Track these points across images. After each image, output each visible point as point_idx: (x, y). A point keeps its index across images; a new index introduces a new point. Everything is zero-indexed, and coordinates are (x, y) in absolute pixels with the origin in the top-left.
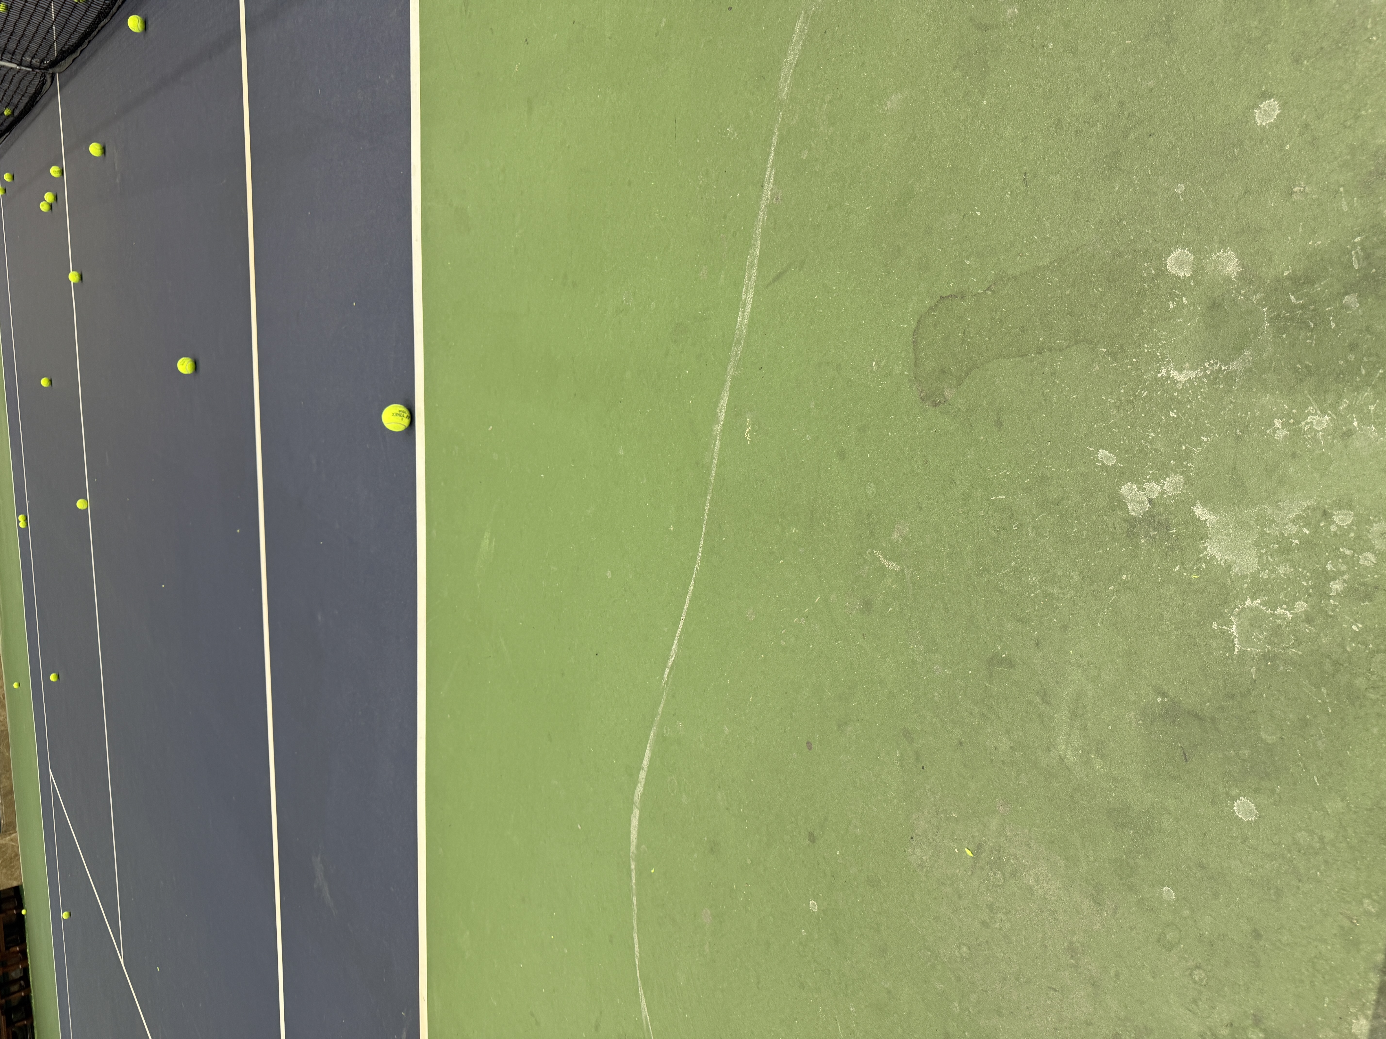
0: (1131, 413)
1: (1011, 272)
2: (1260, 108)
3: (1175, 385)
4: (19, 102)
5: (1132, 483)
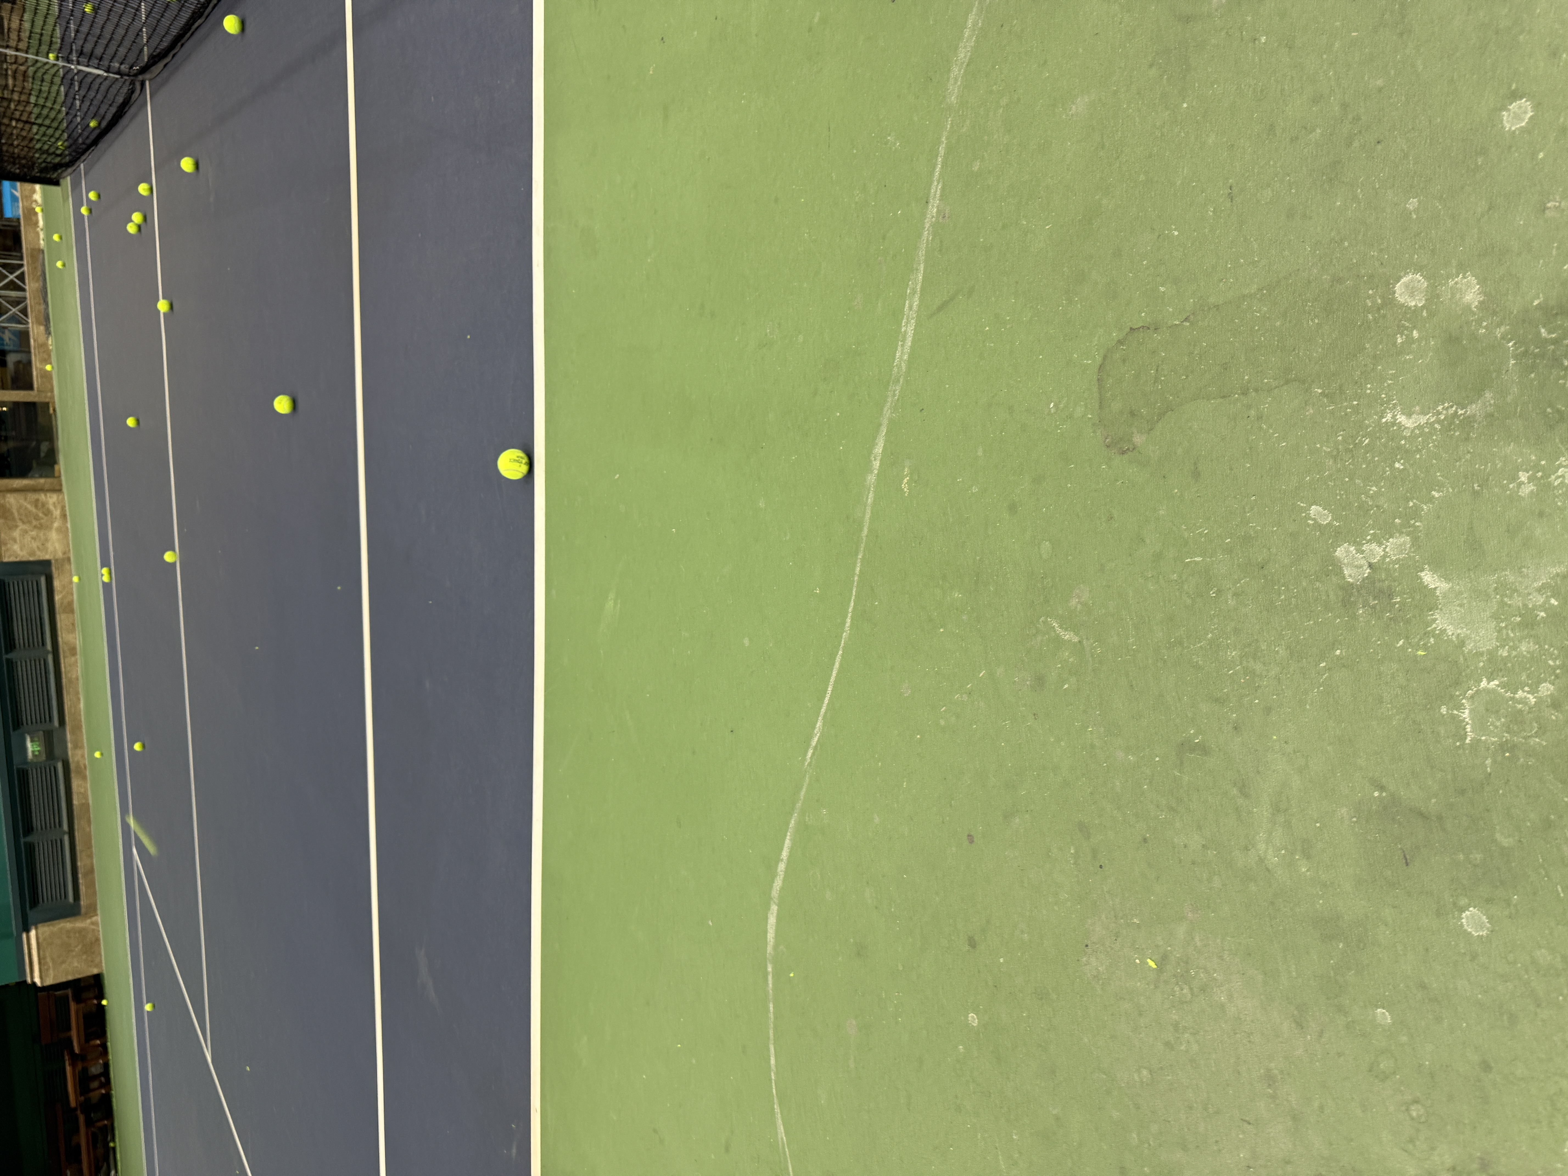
0: (1350, 464)
1: (1212, 300)
2: (1509, 110)
3: (1403, 431)
4: (106, 112)
5: (1350, 544)
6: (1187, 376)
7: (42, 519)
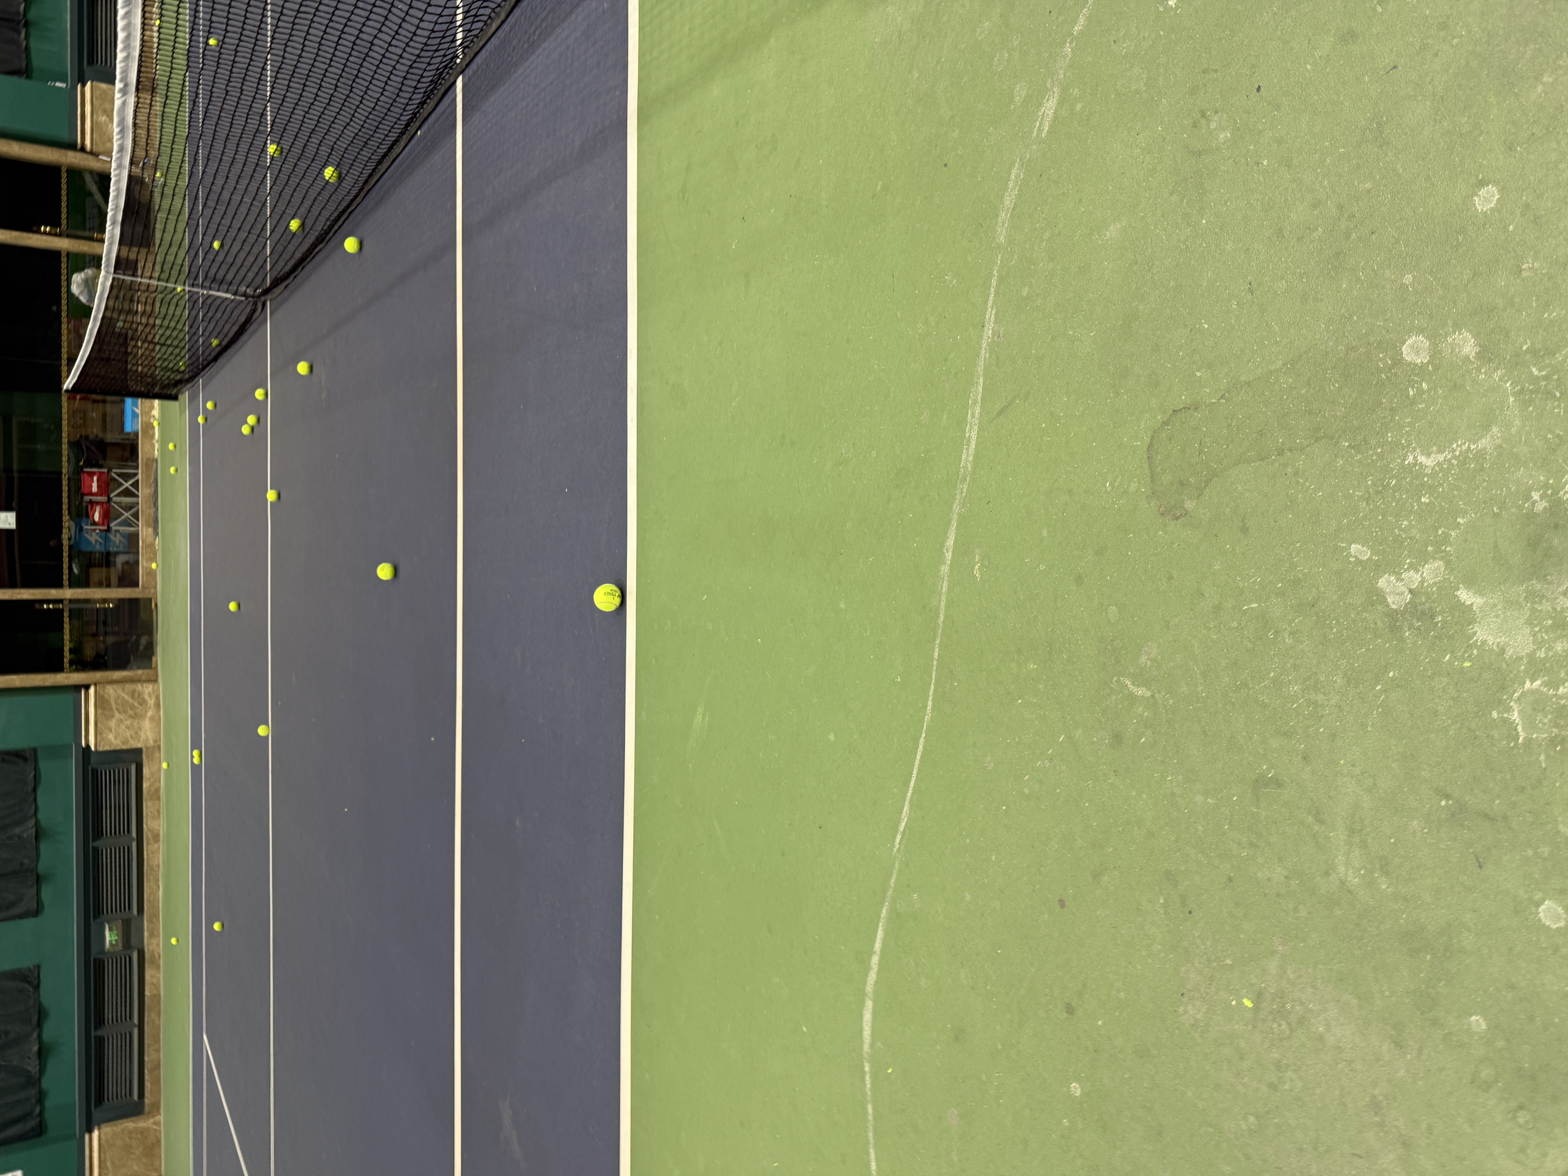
0: (1381, 504)
1: (1243, 378)
2: (1479, 195)
3: (1424, 470)
4: (228, 331)
5: (1390, 575)
6: (1228, 446)
7: (138, 708)
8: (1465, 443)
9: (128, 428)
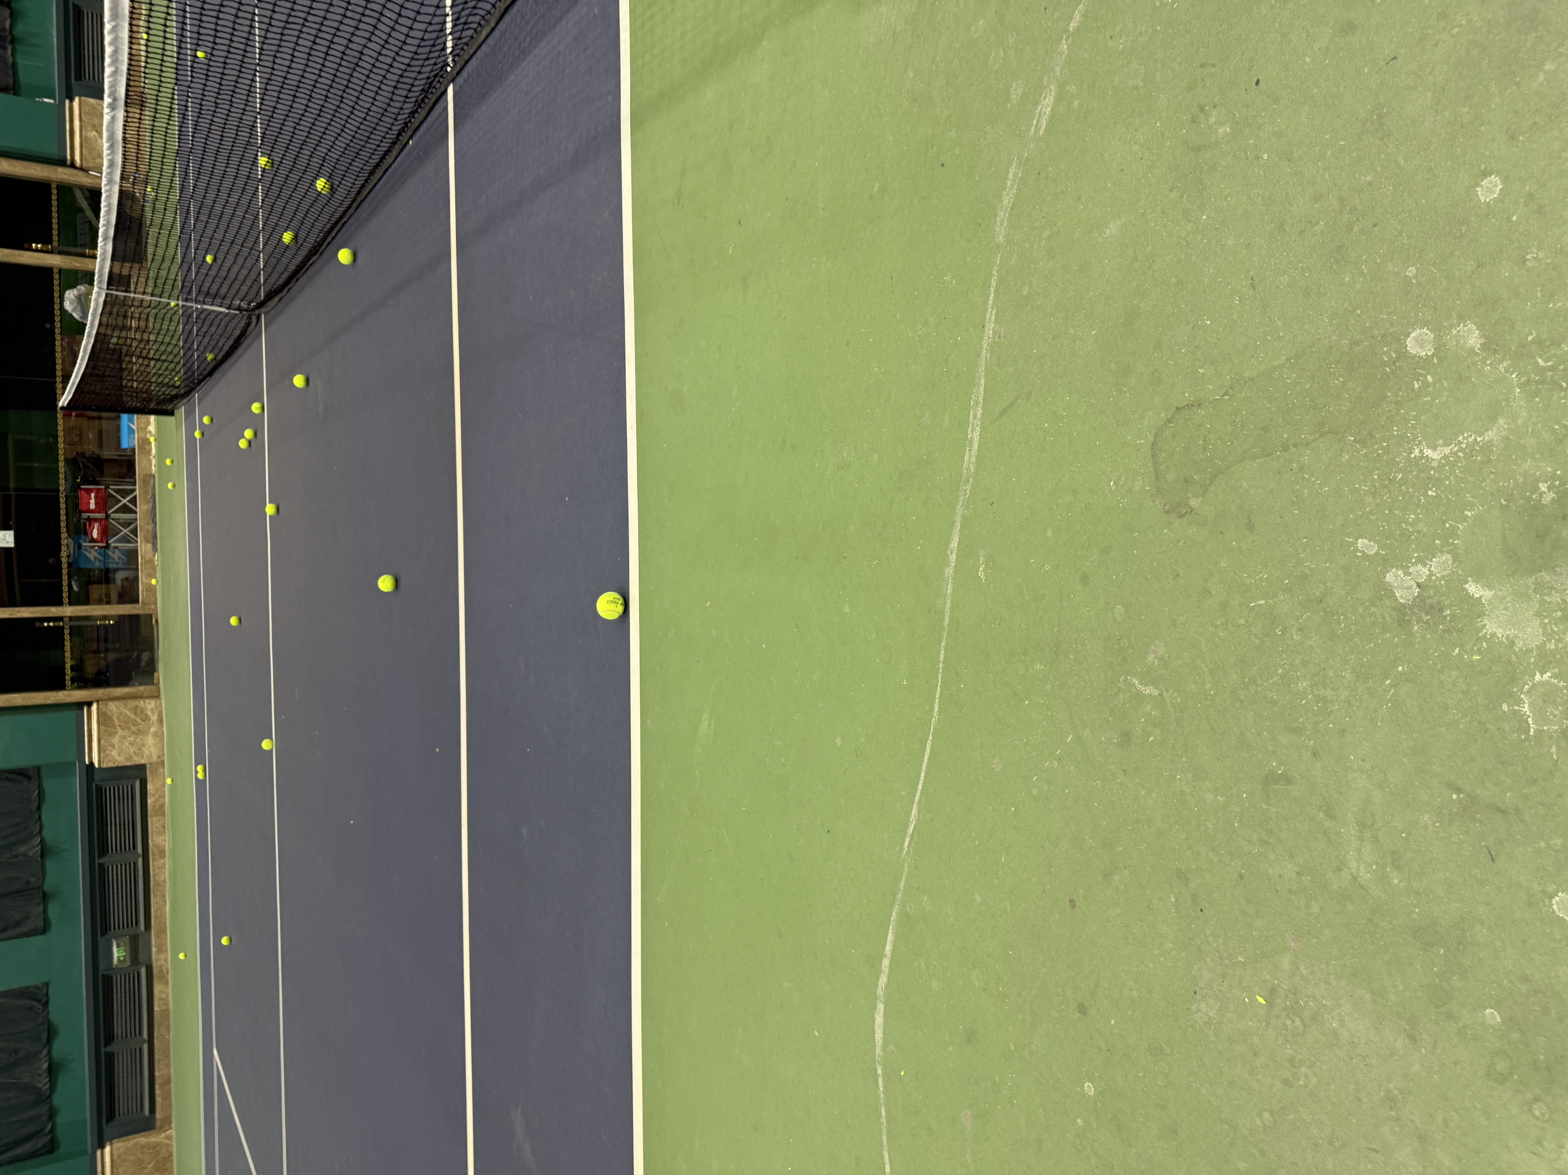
0: (1387, 498)
1: (1247, 374)
2: (1482, 186)
3: (1431, 463)
4: (224, 345)
5: (1397, 569)
6: (1232, 442)
7: (141, 724)
8: (1471, 436)
9: (125, 444)
